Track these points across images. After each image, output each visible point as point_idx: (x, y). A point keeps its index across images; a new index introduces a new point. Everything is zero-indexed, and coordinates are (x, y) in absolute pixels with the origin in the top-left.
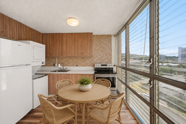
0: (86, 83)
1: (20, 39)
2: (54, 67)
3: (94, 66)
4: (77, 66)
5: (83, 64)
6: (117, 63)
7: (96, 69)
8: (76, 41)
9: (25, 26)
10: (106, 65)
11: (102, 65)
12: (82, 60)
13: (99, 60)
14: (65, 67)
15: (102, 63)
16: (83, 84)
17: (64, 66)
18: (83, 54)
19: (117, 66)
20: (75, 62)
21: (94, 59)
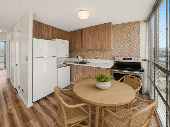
0: (103, 80)
1: (53, 38)
2: (77, 59)
3: (114, 59)
4: (96, 58)
5: (102, 57)
6: (149, 58)
7: (117, 63)
8: (94, 34)
9: (57, 28)
10: (131, 59)
11: (124, 59)
12: (101, 53)
13: (121, 53)
14: (85, 60)
15: (124, 57)
16: (100, 81)
17: (85, 58)
18: (101, 46)
19: (148, 61)
20: (94, 55)
21: (114, 52)
